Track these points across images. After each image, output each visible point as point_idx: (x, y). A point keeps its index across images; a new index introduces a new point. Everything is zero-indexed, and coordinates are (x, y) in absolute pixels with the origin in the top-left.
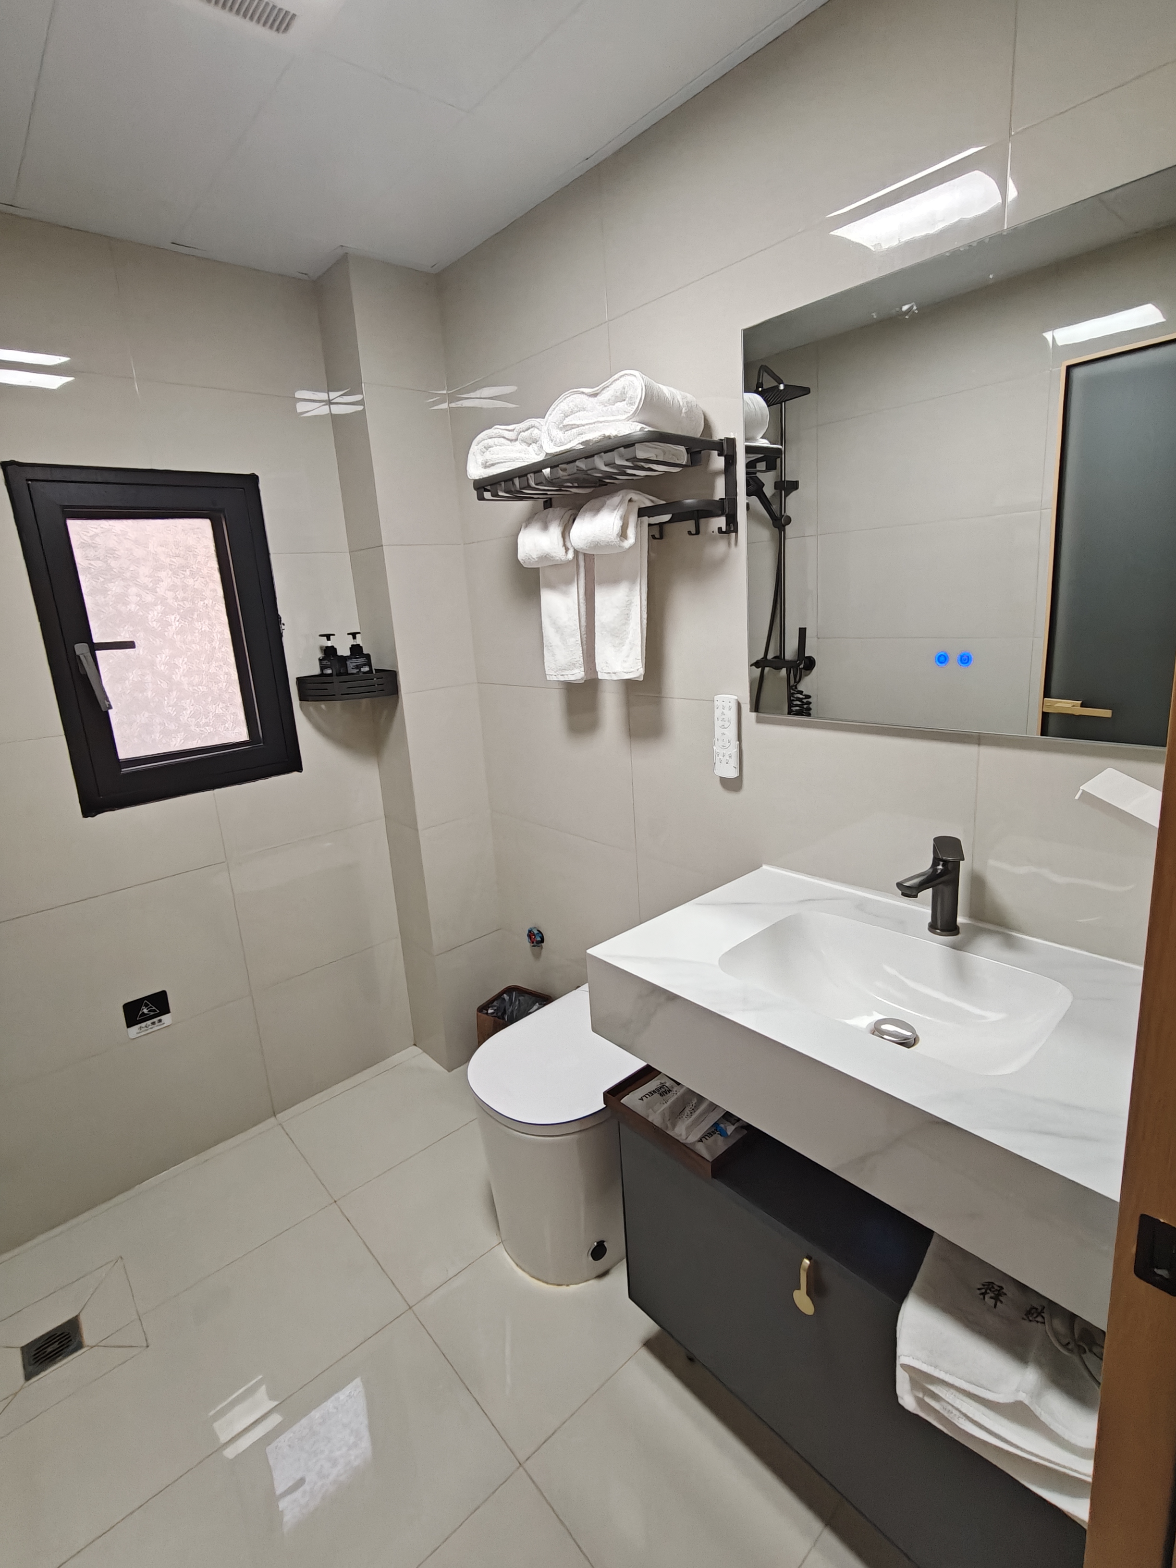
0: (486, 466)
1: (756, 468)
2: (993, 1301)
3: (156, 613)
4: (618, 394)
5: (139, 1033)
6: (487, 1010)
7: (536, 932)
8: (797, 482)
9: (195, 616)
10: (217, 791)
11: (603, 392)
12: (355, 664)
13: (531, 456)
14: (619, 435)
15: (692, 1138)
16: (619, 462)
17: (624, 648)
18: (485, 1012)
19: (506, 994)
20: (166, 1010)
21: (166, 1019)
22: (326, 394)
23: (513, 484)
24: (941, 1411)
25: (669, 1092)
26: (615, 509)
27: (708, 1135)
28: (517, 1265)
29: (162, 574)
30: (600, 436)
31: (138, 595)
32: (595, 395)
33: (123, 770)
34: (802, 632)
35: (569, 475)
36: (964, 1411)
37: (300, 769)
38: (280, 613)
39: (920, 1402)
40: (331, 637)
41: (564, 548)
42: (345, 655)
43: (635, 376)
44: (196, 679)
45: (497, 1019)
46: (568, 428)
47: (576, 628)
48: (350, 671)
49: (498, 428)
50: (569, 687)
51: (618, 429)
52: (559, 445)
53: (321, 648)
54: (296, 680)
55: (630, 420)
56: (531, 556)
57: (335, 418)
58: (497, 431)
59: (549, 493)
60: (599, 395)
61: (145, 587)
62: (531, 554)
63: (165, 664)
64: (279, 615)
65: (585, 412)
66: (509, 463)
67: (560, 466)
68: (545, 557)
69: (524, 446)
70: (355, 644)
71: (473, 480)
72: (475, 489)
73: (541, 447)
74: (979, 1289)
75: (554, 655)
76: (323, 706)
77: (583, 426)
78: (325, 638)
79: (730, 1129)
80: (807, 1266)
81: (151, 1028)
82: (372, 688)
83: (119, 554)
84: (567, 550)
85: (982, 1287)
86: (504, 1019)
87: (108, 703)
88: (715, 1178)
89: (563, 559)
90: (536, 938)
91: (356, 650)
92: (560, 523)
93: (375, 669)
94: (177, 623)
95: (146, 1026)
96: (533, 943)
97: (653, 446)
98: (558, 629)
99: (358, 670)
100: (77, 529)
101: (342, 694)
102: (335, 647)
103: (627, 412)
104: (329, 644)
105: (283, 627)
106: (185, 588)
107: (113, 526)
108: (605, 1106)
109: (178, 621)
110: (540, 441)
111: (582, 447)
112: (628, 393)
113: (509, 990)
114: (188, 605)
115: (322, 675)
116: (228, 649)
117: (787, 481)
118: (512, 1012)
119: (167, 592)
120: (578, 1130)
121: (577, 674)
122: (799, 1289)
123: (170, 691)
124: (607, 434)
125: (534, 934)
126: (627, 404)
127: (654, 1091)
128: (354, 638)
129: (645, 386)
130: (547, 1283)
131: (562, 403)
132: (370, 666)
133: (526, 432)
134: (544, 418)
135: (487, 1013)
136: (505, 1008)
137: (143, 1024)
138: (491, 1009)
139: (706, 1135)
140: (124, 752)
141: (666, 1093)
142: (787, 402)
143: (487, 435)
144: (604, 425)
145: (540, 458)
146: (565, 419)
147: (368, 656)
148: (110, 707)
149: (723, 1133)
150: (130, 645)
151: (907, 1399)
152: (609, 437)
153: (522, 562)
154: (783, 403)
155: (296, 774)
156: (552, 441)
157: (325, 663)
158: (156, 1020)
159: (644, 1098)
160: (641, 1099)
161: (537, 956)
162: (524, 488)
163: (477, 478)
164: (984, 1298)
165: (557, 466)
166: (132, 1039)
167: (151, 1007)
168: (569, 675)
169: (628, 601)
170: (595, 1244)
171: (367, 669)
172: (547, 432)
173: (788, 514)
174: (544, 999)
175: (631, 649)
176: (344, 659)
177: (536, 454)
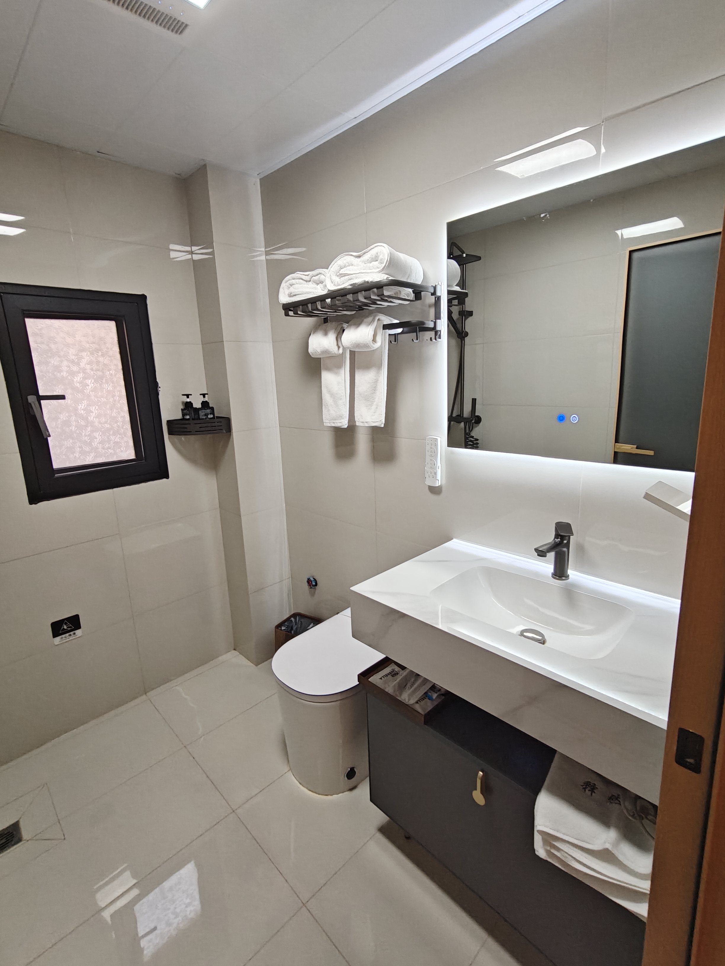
0: (290, 295)
1: (452, 303)
2: (590, 792)
3: (79, 379)
4: (373, 257)
5: (62, 641)
6: (281, 628)
7: (312, 579)
8: (472, 312)
9: (104, 381)
10: (115, 489)
11: (364, 255)
12: (204, 413)
13: (319, 291)
14: (374, 281)
15: (412, 701)
16: (373, 297)
17: (372, 407)
18: (280, 628)
19: (293, 618)
20: (78, 627)
21: (79, 632)
22: (190, 248)
23: (307, 307)
24: (561, 857)
25: (397, 675)
26: (370, 324)
27: (422, 699)
28: (300, 784)
29: (84, 354)
30: (362, 281)
31: (69, 367)
32: (359, 257)
33: (56, 475)
34: (474, 401)
35: (342, 303)
36: (574, 856)
37: (167, 476)
38: (157, 380)
39: (549, 853)
40: (190, 396)
41: (337, 346)
42: (198, 407)
43: (383, 246)
44: (103, 420)
45: (287, 633)
46: (342, 275)
47: (343, 395)
48: (201, 417)
49: (298, 274)
50: (337, 430)
51: (373, 278)
52: (336, 285)
53: (183, 403)
54: (166, 422)
55: (381, 273)
56: (317, 351)
57: (194, 262)
58: (297, 275)
59: (328, 313)
60: (362, 257)
61: (73, 362)
62: (317, 350)
63: (84, 410)
64: (157, 382)
65: (353, 266)
66: (305, 295)
67: (337, 298)
68: (326, 352)
69: (315, 285)
70: (205, 400)
71: (282, 303)
72: (283, 309)
73: (326, 286)
74: (582, 786)
75: (329, 410)
76: (183, 439)
77: (352, 274)
78: (186, 396)
79: (435, 696)
80: (481, 776)
81: (69, 638)
82: (214, 428)
83: (56, 341)
84: (339, 347)
85: (583, 784)
86: (291, 633)
87: (48, 433)
88: (425, 724)
89: (336, 353)
90: (312, 583)
91: (205, 404)
92: (335, 331)
93: (216, 417)
94: (92, 385)
95: (65, 637)
96: (310, 586)
97: (393, 288)
98: (332, 395)
99: (206, 417)
100: (32, 324)
101: (196, 432)
102: (192, 402)
103: (379, 268)
104: (188, 400)
105: (159, 389)
106: (98, 363)
107: (53, 323)
108: (358, 683)
109: (93, 383)
110: (325, 283)
111: (350, 287)
112: (380, 257)
113: (294, 615)
114: (100, 373)
115: (183, 419)
116: (123, 402)
117: (466, 311)
118: (297, 628)
119: (86, 365)
120: (341, 699)
121: (344, 423)
122: (476, 790)
123: (86, 426)
124: (367, 280)
125: (311, 581)
126: (379, 263)
127: (388, 674)
128: (204, 397)
129: (390, 253)
130: (319, 794)
131: (339, 261)
132: (214, 415)
133: (316, 277)
134: (327, 269)
135: (281, 630)
136: (292, 626)
137: (63, 636)
138: (284, 627)
139: (420, 700)
140: (56, 465)
141: (396, 675)
142: (466, 265)
143: (292, 277)
144: (365, 275)
145: (325, 292)
146: (340, 270)
147: (212, 409)
148: (50, 436)
149: (430, 698)
150: (62, 397)
151: (541, 851)
152: (368, 282)
153: (311, 354)
154: (464, 265)
155: (165, 480)
156: (332, 283)
157: (185, 412)
158: (72, 633)
159: (382, 678)
160: (381, 679)
161: (313, 594)
162: (314, 310)
163: (285, 303)
164: (585, 791)
165: (335, 298)
166: (56, 645)
167: (69, 625)
168: (338, 423)
169: (376, 379)
170: (349, 769)
171: (211, 416)
172: (329, 278)
173: (466, 331)
174: (317, 621)
175: (377, 408)
176: (197, 410)
177: (322, 290)
